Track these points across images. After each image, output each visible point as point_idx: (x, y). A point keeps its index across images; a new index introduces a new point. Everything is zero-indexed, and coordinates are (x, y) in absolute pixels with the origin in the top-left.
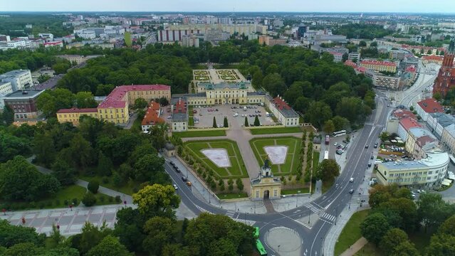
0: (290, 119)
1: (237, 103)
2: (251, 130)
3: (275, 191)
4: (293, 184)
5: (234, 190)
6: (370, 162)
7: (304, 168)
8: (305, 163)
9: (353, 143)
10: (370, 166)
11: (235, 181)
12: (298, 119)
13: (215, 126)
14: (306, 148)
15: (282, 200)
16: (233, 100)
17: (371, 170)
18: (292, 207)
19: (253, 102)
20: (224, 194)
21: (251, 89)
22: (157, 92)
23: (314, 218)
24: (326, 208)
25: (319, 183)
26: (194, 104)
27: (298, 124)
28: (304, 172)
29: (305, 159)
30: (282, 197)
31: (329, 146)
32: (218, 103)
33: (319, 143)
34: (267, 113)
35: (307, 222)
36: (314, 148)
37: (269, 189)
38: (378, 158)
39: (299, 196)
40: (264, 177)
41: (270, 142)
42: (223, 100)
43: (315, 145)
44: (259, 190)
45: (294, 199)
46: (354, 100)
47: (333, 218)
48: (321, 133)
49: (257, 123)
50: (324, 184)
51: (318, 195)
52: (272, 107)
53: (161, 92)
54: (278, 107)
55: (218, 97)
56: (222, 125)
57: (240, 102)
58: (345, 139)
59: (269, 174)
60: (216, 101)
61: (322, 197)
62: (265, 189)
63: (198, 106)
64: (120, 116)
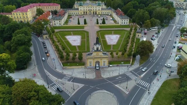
0: (124, 20)
1: (96, 14)
2: (100, 26)
3: (104, 62)
4: (119, 57)
5: (76, 60)
6: (174, 45)
7: (128, 47)
8: (129, 45)
9: (162, 34)
10: (174, 47)
11: (77, 54)
12: (128, 20)
13: (79, 23)
14: (131, 36)
15: (109, 69)
16: (94, 12)
17: (175, 50)
18: (116, 74)
19: (105, 14)
20: (68, 63)
21: (104, 7)
22: (52, 7)
23: (131, 84)
24: (142, 76)
25: (138, 57)
26: (72, 14)
27: (128, 23)
28: (128, 50)
29: (130, 42)
30: (109, 66)
31: (146, 36)
32: (85, 13)
33: (140, 33)
34: (111, 18)
35: (125, 88)
36: (137, 36)
37: (99, 60)
38: (179, 43)
39: (122, 66)
40: (95, 51)
41: (110, 33)
42: (88, 12)
43: (137, 34)
44: (92, 60)
45: (118, 68)
46: (164, 10)
47: (147, 85)
48: (142, 29)
49: (104, 22)
50: (141, 58)
51: (136, 65)
52: (115, 15)
53: (54, 7)
54: (117, 14)
55: (85, 10)
56: (83, 23)
57: (98, 13)
58: (157, 32)
59: (99, 49)
60: (84, 12)
61: (139, 68)
62: (96, 60)
63: (74, 15)
64: (25, 17)
